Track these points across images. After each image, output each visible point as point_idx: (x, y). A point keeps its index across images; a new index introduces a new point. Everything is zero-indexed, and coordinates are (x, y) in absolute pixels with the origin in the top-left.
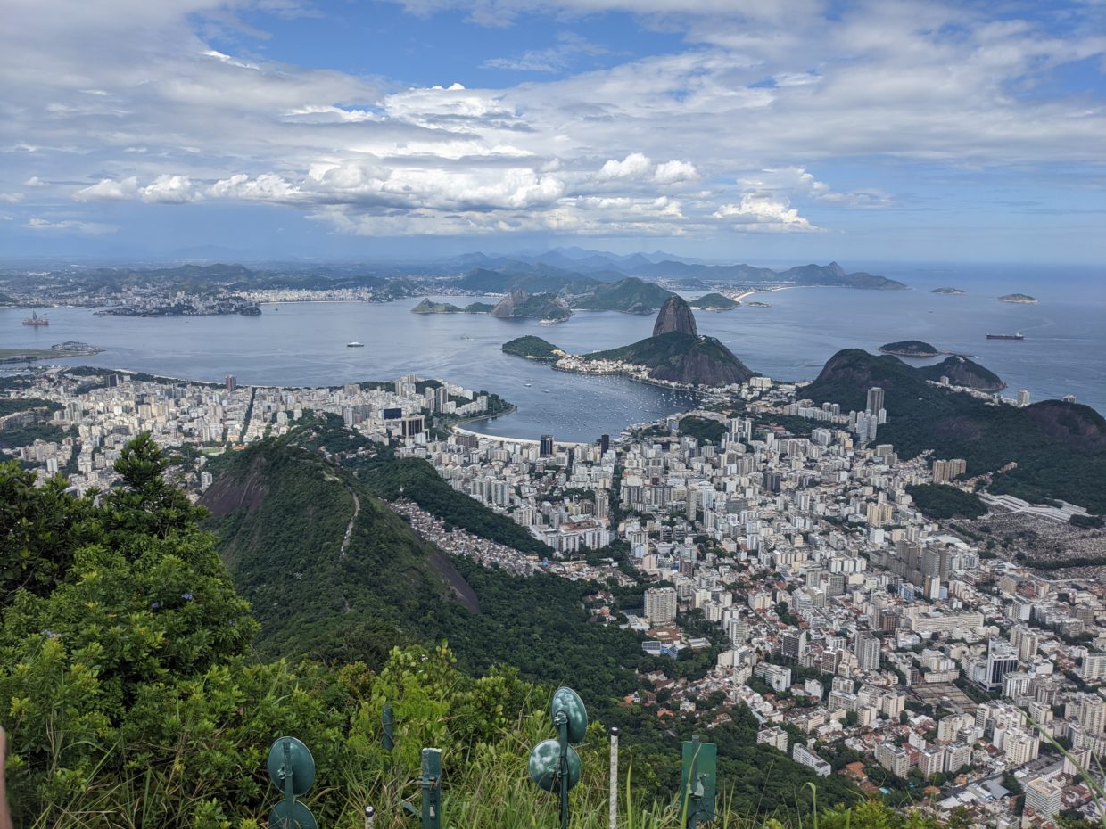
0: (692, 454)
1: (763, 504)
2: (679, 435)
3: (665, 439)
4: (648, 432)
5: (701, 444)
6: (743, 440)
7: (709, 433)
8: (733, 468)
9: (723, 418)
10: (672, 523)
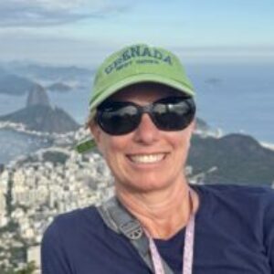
0: (50, 171)
1: (89, 196)
2: (43, 162)
3: (35, 164)
4: (26, 161)
5: (55, 165)
6: (77, 163)
7: (60, 159)
8: (72, 178)
9: (65, 151)
10: (41, 210)
